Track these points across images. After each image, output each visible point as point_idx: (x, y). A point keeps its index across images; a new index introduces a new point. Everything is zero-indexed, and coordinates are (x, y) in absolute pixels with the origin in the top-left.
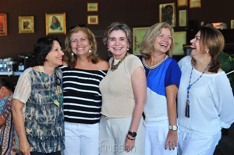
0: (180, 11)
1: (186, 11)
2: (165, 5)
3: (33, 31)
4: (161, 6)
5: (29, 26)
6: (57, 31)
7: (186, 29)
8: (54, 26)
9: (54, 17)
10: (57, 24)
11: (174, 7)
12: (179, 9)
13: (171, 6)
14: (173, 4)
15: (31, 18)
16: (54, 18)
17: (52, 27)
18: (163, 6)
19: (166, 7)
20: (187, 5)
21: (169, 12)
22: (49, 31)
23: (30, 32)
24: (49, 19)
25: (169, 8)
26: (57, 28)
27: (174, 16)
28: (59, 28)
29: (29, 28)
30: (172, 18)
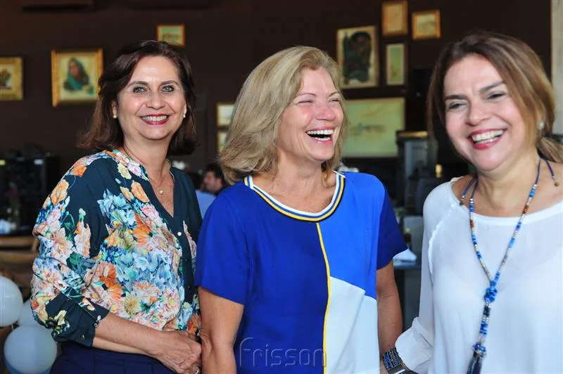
0: (391, 49)
1: (405, 48)
2: (350, 32)
3: (19, 95)
4: (341, 34)
5: (10, 83)
6: (81, 95)
7: (404, 91)
8: (73, 82)
9: (73, 60)
10: (79, 78)
11: (373, 36)
12: (385, 40)
13: (366, 35)
14: (370, 30)
15: (13, 63)
16: (73, 64)
17: (68, 86)
18: (346, 34)
19: (355, 36)
20: (406, 31)
21: (361, 49)
22: (60, 94)
23: (11, 99)
24: (61, 66)
25: (360, 39)
26: (80, 88)
27: (373, 58)
28: (85, 88)
29: (9, 88)
30: (367, 65)
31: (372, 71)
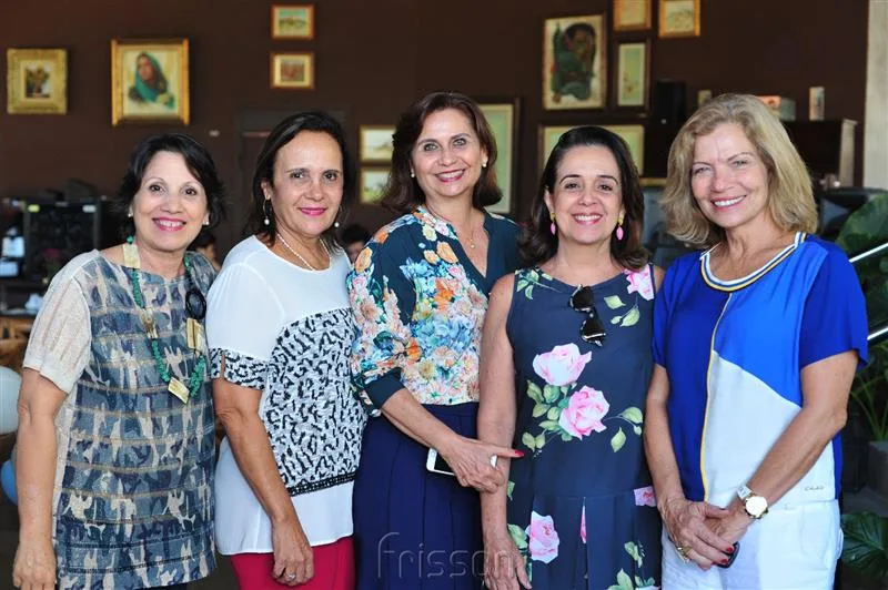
0: (624, 49)
1: (646, 49)
2: (565, 24)
3: (62, 107)
4: (551, 26)
5: (47, 89)
6: (155, 109)
7: (643, 115)
8: (143, 90)
9: (144, 55)
10: (154, 83)
11: (598, 31)
12: (618, 38)
13: (588, 29)
14: (595, 21)
15: (54, 57)
16: (143, 61)
17: (135, 95)
18: (558, 25)
19: (572, 30)
20: (649, 25)
21: (581, 51)
22: (124, 107)
23: (49, 111)
24: (126, 63)
25: (580, 35)
26: (154, 99)
27: (598, 64)
28: (162, 98)
29: (47, 96)
30: (590, 74)
31: (596, 84)
